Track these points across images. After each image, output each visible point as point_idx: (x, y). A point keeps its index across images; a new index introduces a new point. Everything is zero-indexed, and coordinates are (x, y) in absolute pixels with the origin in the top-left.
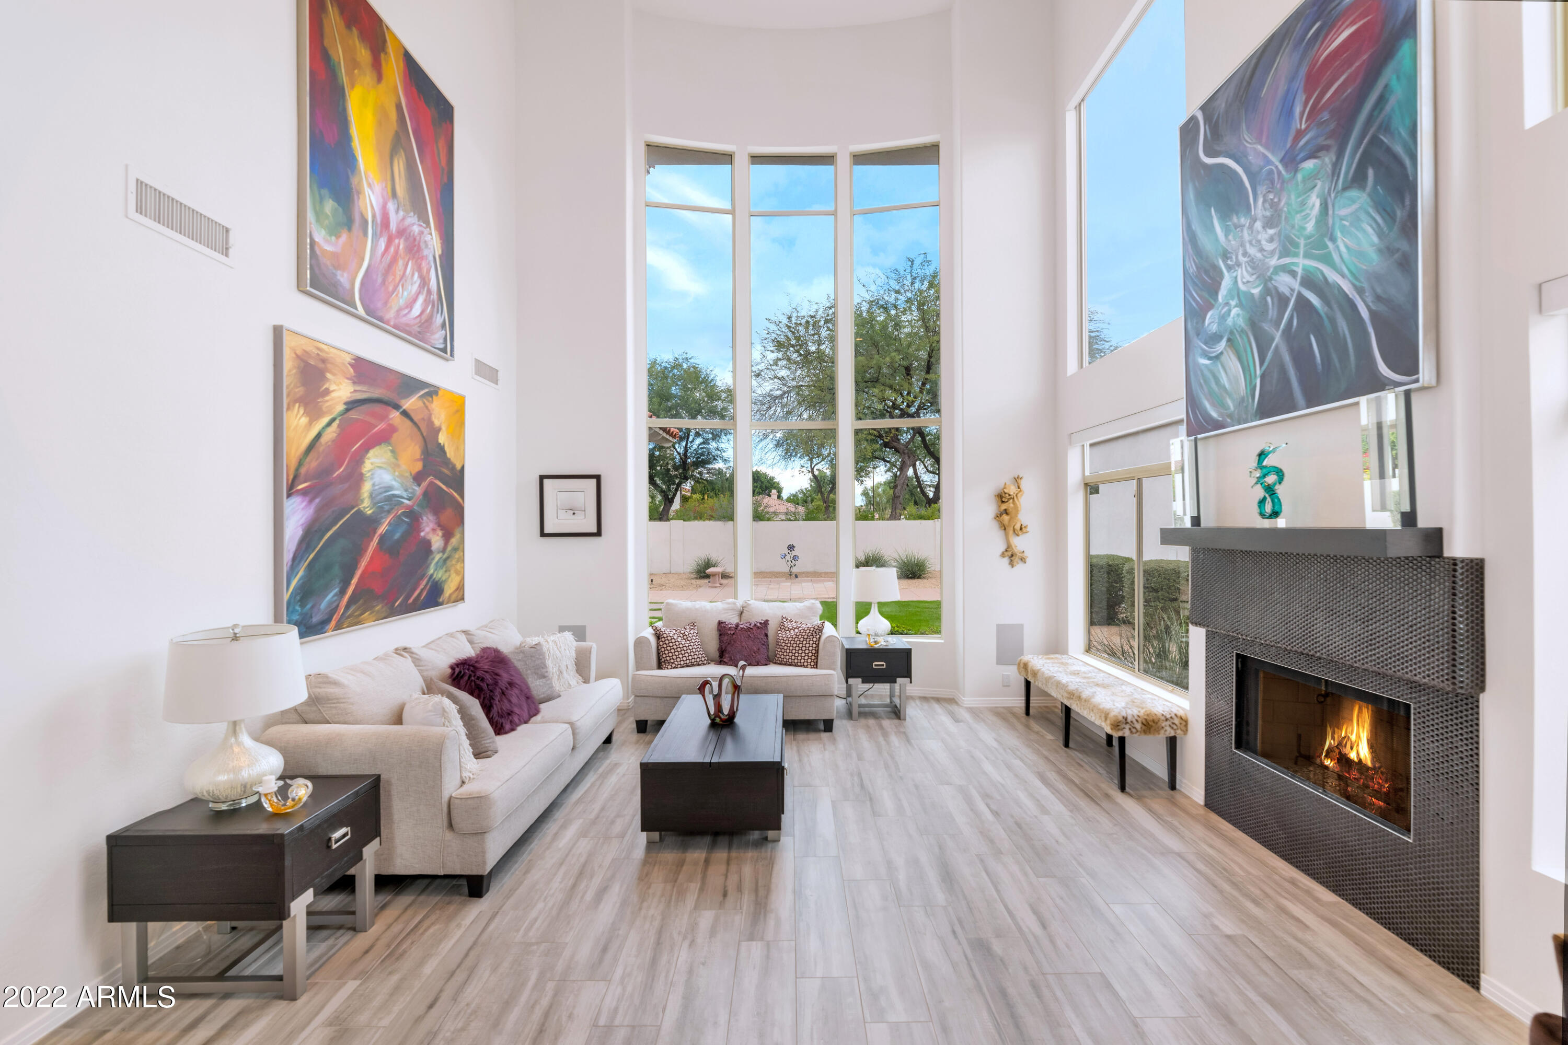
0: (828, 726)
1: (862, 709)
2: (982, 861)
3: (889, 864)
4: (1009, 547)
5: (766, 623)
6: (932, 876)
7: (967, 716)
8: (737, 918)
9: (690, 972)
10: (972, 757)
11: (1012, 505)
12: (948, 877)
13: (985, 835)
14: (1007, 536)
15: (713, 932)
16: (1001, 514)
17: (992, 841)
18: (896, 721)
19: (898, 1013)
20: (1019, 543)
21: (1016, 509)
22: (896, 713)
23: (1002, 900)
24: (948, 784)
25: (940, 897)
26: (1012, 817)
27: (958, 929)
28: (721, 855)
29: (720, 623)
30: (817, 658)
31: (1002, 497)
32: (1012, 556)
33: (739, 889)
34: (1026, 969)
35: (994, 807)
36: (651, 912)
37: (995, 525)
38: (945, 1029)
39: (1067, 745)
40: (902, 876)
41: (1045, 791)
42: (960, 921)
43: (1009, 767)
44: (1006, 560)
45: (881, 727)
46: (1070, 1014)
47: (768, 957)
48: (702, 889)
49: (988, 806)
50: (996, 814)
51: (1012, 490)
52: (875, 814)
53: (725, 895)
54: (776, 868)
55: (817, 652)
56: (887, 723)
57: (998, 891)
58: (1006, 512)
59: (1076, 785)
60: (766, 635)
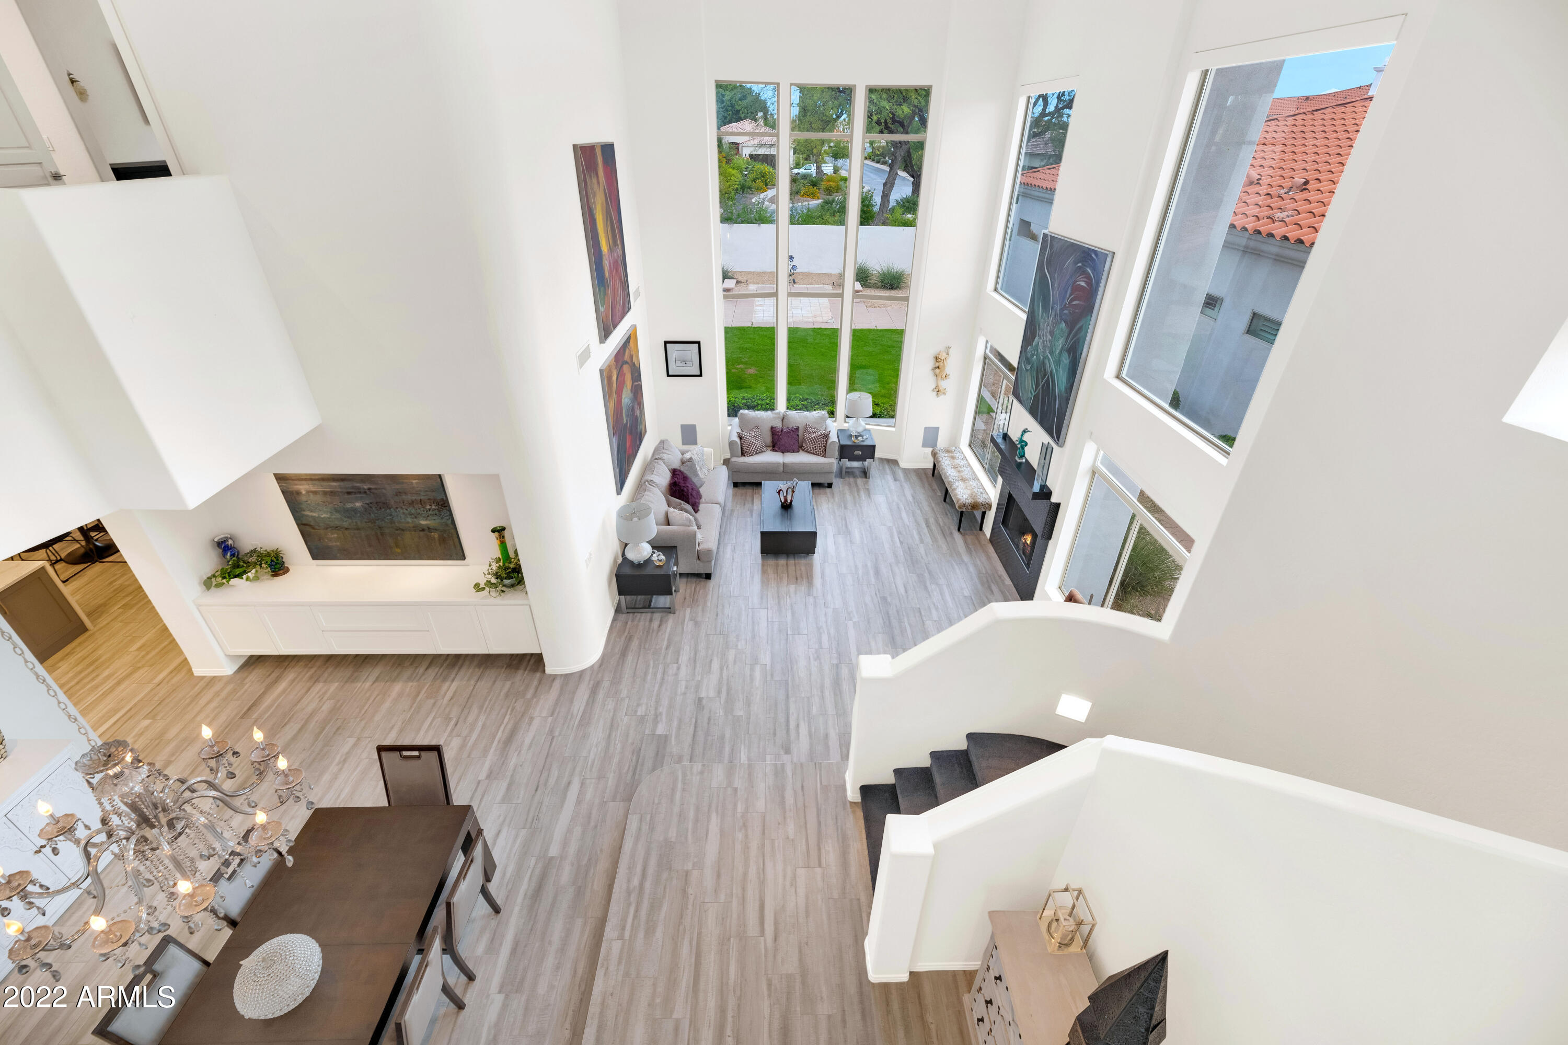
0: (830, 485)
1: (847, 470)
2: (891, 566)
3: (856, 567)
4: (937, 387)
5: (798, 429)
6: (872, 572)
7: (901, 475)
8: (803, 588)
9: (792, 606)
10: (898, 508)
11: (942, 364)
12: (877, 572)
13: (896, 556)
14: (937, 380)
15: (796, 593)
16: (936, 368)
17: (897, 557)
18: (864, 479)
19: (856, 619)
20: (943, 384)
21: (944, 366)
22: (865, 474)
23: (895, 583)
24: (885, 525)
25: (873, 580)
26: (908, 544)
27: (877, 593)
28: (791, 562)
29: (772, 428)
30: (825, 451)
31: (937, 359)
32: (938, 391)
33: (802, 577)
34: (896, 606)
35: (901, 539)
36: (773, 585)
37: (931, 374)
38: (869, 623)
39: (945, 501)
40: (860, 572)
41: (926, 531)
42: (878, 590)
43: (914, 515)
44: (935, 393)
45: (856, 484)
46: (906, 620)
47: (815, 602)
48: (788, 576)
49: (899, 538)
50: (901, 543)
51: (943, 356)
52: (851, 542)
53: (797, 579)
54: (814, 568)
55: (826, 447)
56: (860, 481)
57: (894, 579)
58: (938, 367)
59: (939, 525)
60: (798, 435)
